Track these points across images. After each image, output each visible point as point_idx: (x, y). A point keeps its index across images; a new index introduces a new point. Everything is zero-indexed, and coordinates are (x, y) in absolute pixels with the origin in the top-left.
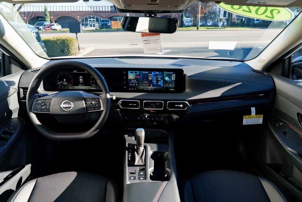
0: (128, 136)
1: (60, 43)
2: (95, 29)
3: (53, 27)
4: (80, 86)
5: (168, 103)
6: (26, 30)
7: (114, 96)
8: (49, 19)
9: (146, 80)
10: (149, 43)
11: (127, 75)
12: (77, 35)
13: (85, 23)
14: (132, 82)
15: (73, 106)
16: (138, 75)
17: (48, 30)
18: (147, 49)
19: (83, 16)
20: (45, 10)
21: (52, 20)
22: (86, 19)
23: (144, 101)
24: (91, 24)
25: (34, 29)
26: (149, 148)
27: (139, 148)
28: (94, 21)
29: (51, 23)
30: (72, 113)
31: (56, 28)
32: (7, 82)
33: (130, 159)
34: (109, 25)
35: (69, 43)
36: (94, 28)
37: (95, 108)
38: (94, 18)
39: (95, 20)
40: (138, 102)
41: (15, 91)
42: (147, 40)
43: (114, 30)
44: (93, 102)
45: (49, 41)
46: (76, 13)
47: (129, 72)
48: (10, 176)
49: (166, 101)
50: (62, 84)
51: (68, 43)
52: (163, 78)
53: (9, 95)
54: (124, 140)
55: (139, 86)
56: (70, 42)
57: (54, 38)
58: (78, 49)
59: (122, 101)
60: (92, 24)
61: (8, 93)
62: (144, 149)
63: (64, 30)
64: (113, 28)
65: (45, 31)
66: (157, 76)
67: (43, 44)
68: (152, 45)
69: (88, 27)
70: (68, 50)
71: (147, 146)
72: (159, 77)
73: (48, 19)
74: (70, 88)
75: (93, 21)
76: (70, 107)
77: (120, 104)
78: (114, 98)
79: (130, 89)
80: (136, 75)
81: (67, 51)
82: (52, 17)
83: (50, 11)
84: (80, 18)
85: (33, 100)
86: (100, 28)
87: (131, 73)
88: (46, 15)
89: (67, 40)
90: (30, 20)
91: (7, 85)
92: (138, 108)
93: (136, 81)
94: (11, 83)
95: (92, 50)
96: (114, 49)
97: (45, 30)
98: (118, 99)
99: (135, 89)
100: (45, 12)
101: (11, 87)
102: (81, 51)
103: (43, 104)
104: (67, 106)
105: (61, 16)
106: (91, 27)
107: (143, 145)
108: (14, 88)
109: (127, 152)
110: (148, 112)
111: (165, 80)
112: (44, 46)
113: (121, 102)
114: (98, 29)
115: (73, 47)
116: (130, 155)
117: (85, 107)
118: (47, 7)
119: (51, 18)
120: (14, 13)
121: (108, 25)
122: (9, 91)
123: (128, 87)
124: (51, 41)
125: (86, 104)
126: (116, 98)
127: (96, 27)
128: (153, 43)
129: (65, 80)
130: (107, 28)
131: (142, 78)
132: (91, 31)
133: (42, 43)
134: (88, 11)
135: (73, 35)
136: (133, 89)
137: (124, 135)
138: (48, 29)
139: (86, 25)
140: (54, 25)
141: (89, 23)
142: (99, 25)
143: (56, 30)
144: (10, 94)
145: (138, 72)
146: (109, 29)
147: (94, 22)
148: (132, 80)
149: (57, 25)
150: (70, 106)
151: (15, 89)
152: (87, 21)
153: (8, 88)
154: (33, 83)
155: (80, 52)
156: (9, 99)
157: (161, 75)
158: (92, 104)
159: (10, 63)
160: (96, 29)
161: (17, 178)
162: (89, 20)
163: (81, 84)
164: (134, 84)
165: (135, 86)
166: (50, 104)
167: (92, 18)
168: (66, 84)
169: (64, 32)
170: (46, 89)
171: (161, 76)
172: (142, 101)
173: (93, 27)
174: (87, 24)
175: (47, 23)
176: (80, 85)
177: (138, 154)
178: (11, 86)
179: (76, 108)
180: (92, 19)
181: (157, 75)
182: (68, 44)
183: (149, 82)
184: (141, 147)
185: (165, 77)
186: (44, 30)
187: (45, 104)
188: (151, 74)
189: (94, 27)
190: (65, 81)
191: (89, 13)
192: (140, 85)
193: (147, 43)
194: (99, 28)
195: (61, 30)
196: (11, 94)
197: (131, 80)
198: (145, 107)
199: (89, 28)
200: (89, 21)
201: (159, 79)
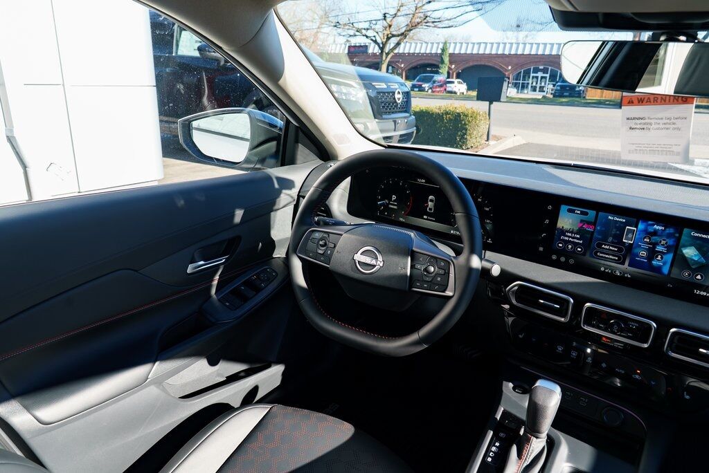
0: (514, 389)
1: (450, 119)
2: (540, 97)
3: (450, 87)
4: (425, 219)
5: (674, 333)
6: (386, 87)
7: (497, 264)
8: (447, 69)
9: (612, 242)
10: (645, 126)
11: (555, 216)
12: (492, 106)
13: (521, 82)
14: (567, 238)
15: (381, 265)
16: (589, 223)
17: (438, 92)
18: (634, 147)
19: (522, 66)
20: (443, 50)
21: (451, 72)
22: (527, 73)
23: (588, 304)
24: (534, 84)
25: (402, 85)
26: (563, 451)
27: (528, 441)
28: (545, 78)
29: (448, 77)
30: (375, 282)
31: (455, 90)
32: (279, 179)
33: (489, 459)
34: (581, 90)
35: (469, 122)
36: (539, 95)
37: (432, 284)
38: (545, 71)
39: (548, 75)
40: (568, 302)
41: (290, 203)
42: (638, 119)
43: (590, 103)
44: (432, 269)
45: (429, 113)
46: (507, 59)
47: (564, 208)
48: (242, 374)
49: (664, 325)
50: (386, 206)
51: (467, 123)
52: (675, 249)
53: (276, 207)
54: (497, 396)
55: (584, 254)
56: (470, 119)
57: (440, 109)
58: (485, 137)
59: (520, 286)
60: (538, 86)
61: (274, 203)
62: (544, 448)
63: (469, 95)
64: (587, 98)
65: (432, 94)
66: (655, 239)
67: (414, 117)
68: (654, 136)
69: (526, 92)
70: (462, 137)
71: (560, 444)
72: (663, 242)
73: (444, 70)
74: (401, 219)
75: (542, 78)
76: (374, 266)
77: (513, 292)
78: (496, 271)
79: (554, 257)
80: (582, 221)
81: (460, 140)
82: (453, 66)
83: (452, 52)
84: (514, 69)
85: (305, 228)
86: (554, 96)
87: (570, 211)
88: (442, 62)
89: (465, 115)
90: (409, 70)
91: (276, 186)
92: (563, 319)
93: (578, 239)
94: (287, 184)
95: (518, 144)
96: (573, 148)
97: (433, 92)
98: (507, 277)
99: (572, 261)
100: (442, 54)
101: (284, 191)
102: (491, 142)
103: (321, 243)
104: (367, 260)
105: (471, 64)
106: (535, 93)
107: (544, 436)
108: (288, 195)
109: (490, 434)
110: (596, 339)
111: (683, 256)
112: (414, 121)
113: (516, 288)
114: (549, 99)
115: (475, 132)
116: (494, 449)
117: (409, 274)
118: (448, 45)
119: (450, 68)
120: (384, 54)
121: (577, 89)
122: (278, 200)
123: (550, 249)
124: (433, 114)
125: (412, 267)
126: (503, 272)
127: (544, 94)
128: (658, 129)
129: (394, 197)
130: (573, 97)
131: (600, 232)
132: (529, 101)
133: (411, 115)
134: (537, 55)
135: (483, 106)
136: (563, 259)
137: (504, 382)
138: (438, 89)
139: (524, 87)
140: (453, 82)
141: (530, 81)
142: (555, 88)
143: (455, 93)
144: (279, 205)
145: (592, 213)
146: (577, 99)
147: (543, 80)
148: (567, 232)
149: (459, 83)
150: (374, 262)
151: (292, 197)
152: (527, 77)
153: (278, 193)
154: (315, 191)
155: (488, 145)
156: (275, 217)
157: (669, 236)
158: (428, 272)
159: (297, 141)
160: (544, 97)
161: (247, 385)
162: (532, 75)
163: (429, 214)
164: (570, 247)
165: (574, 251)
166: (335, 246)
167: (541, 70)
168: (395, 207)
169: (468, 98)
170: (353, 209)
171: (671, 242)
172: (580, 301)
173: (539, 91)
174: (526, 85)
175: (440, 78)
176: (425, 217)
177: (520, 455)
178: (285, 189)
179: (387, 273)
180: (540, 74)
181: (655, 233)
182: (465, 124)
183: (620, 250)
184: (537, 438)
185: (685, 246)
186: (430, 91)
187: (325, 245)
188: (636, 227)
189: (540, 93)
190: (394, 201)
191: (536, 60)
192: (588, 254)
193: (638, 126)
194: (551, 96)
195: (465, 93)
196: (281, 206)
197: (563, 232)
198: (588, 323)
199: (529, 94)
200: (533, 77)
201: (659, 248)
